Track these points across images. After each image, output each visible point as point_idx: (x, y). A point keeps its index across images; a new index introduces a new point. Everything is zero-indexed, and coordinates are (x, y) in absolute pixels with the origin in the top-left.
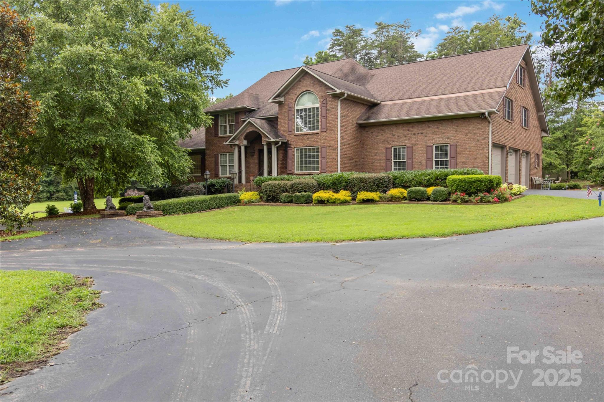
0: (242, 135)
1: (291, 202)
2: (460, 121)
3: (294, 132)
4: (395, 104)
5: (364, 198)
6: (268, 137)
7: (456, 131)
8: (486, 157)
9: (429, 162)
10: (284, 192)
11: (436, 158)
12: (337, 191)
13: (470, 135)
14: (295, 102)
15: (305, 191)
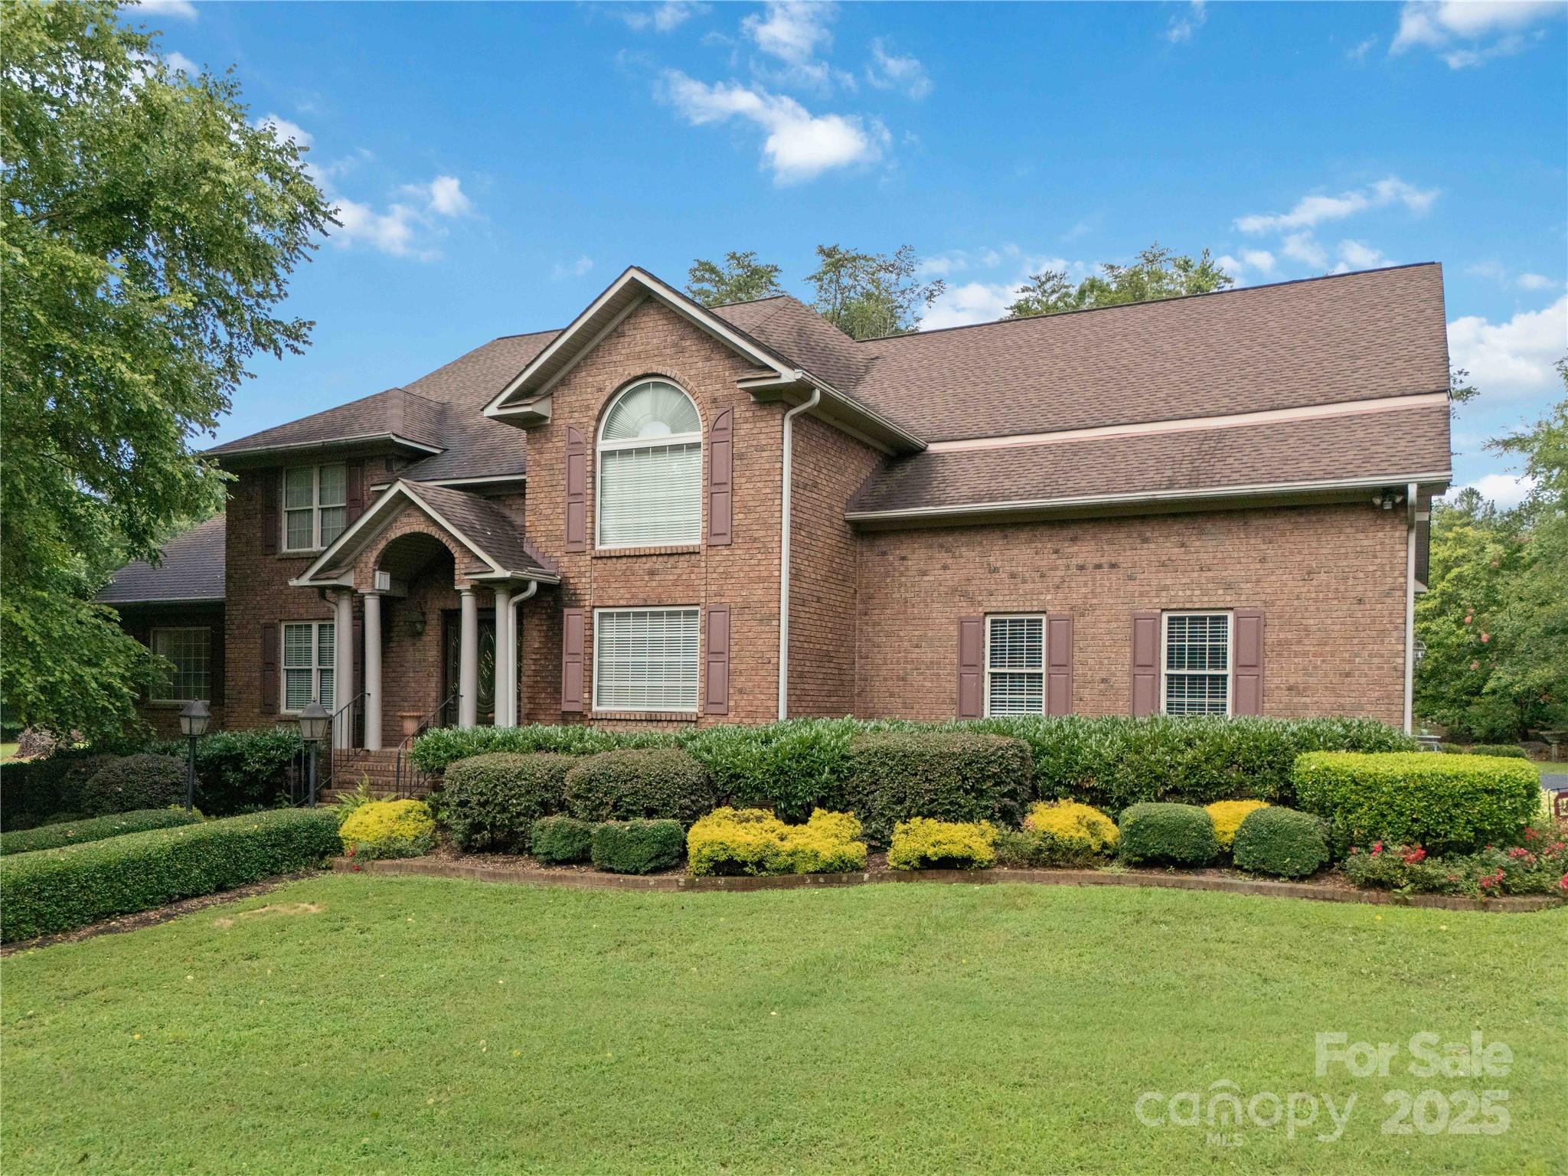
0: (369, 547)
1: (582, 859)
2: (1278, 521)
3: (593, 545)
4: (986, 453)
5: (930, 852)
6: (478, 559)
7: (1263, 560)
8: (1395, 669)
9: (1144, 679)
10: (546, 809)
11: (1170, 666)
12: (796, 817)
13: (1323, 576)
14: (599, 420)
15: (650, 813)
